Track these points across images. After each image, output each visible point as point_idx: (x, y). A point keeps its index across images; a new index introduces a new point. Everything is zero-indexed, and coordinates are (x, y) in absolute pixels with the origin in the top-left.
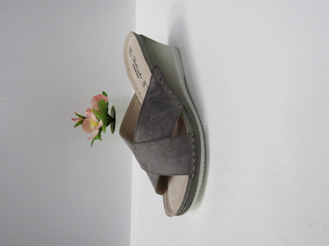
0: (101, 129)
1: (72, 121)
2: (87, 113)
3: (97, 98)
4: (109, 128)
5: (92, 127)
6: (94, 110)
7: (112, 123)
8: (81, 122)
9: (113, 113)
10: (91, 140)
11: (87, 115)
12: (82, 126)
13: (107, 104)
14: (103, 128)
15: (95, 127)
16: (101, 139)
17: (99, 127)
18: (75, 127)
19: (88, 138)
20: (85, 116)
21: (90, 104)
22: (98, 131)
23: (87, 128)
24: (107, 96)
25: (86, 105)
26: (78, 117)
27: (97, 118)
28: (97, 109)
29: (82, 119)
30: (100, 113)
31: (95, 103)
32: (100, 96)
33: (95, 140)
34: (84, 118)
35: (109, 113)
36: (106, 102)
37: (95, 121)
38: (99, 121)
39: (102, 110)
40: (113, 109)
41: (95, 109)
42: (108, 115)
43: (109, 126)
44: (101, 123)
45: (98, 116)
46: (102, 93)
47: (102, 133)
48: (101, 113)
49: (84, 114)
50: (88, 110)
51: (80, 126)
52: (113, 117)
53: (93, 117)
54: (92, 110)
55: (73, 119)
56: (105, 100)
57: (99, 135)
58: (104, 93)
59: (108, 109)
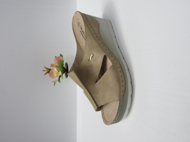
0: (60, 77)
1: (43, 71)
3: (57, 59)
4: (64, 75)
5: (55, 75)
7: (66, 72)
8: (48, 72)
11: (51, 68)
12: (49, 75)
15: (57, 76)
16: (60, 82)
18: (45, 75)
19: (52, 82)
21: (54, 62)
22: (58, 78)
23: (52, 76)
24: (63, 57)
26: (46, 69)
27: (58, 70)
28: (58, 65)
29: (48, 70)
31: (56, 61)
32: (59, 57)
33: (56, 82)
34: (50, 70)
35: (64, 66)
37: (56, 72)
39: (60, 65)
40: (67, 64)
42: (64, 68)
44: (60, 73)
48: (60, 67)
49: (49, 68)
50: (52, 65)
52: (66, 68)
53: (55, 69)
56: (62, 60)
57: (59, 80)
58: (61, 55)
59: (63, 64)
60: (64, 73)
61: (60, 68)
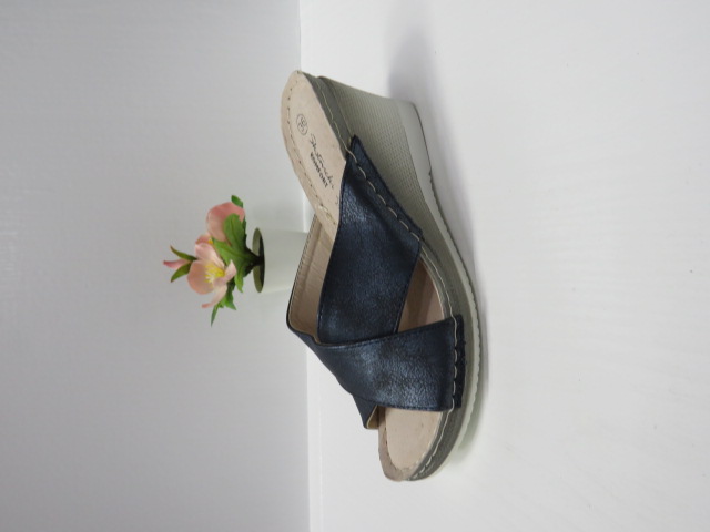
0: (231, 284)
1: (166, 267)
2: (197, 247)
3: (219, 212)
4: (250, 278)
5: (212, 279)
6: (213, 239)
7: (257, 268)
8: (186, 269)
9: (258, 243)
10: (211, 310)
11: (198, 252)
12: (189, 278)
13: (244, 224)
14: (236, 280)
15: (218, 281)
16: (233, 307)
17: (227, 279)
18: (172, 280)
19: (205, 306)
20: (194, 255)
21: (205, 227)
22: (224, 289)
23: (199, 282)
24: (242, 205)
25: (195, 229)
26: (177, 258)
27: (222, 258)
28: (220, 236)
29: (187, 262)
30: (228, 246)
31: (216, 223)
32: (226, 206)
33: (219, 309)
34: (192, 259)
35: (250, 244)
36: (241, 220)
37: (217, 265)
38: (226, 265)
39: (231, 238)
40: (258, 236)
41: (216, 237)
42: (247, 250)
43: (251, 275)
44: (232, 269)
45: (224, 252)
46: (230, 200)
47: (235, 293)
48: (231, 245)
49: (192, 250)
50: (201, 241)
51: (184, 278)
52: (257, 254)
53: (213, 256)
54: (210, 240)
55: (166, 263)
56: (238, 217)
57: (229, 297)
58: (234, 199)
59: (245, 236)
60: (247, 272)
61: (230, 249)
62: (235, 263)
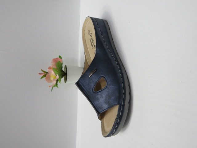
0: (57, 81)
1: (39, 75)
3: (55, 60)
4: (63, 79)
5: (52, 79)
6: (53, 68)
7: (65, 76)
8: (45, 76)
9: (66, 69)
10: (52, 87)
11: (48, 71)
12: (46, 78)
14: (59, 80)
15: (54, 80)
16: (58, 87)
17: (56, 79)
18: (41, 78)
19: (50, 86)
20: (48, 72)
21: (51, 64)
22: (56, 82)
23: (49, 80)
24: (62, 59)
25: (48, 64)
26: (43, 72)
27: (55, 73)
28: (55, 67)
29: (45, 74)
31: (54, 63)
32: (57, 59)
33: (54, 87)
35: (63, 69)
36: (61, 63)
37: (54, 75)
38: (56, 75)
39: (58, 68)
40: (66, 67)
42: (62, 71)
43: (63, 78)
44: (58, 77)
46: (58, 57)
47: (58, 83)
49: (47, 70)
50: (50, 68)
52: (65, 72)
53: (53, 72)
54: (52, 68)
55: (40, 74)
56: (60, 62)
57: (57, 84)
58: (60, 56)
59: (62, 67)
60: (62, 77)
61: (58, 71)
62: (58, 75)
